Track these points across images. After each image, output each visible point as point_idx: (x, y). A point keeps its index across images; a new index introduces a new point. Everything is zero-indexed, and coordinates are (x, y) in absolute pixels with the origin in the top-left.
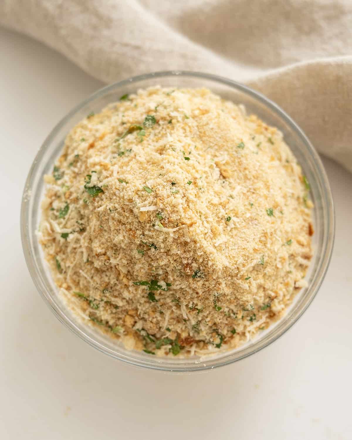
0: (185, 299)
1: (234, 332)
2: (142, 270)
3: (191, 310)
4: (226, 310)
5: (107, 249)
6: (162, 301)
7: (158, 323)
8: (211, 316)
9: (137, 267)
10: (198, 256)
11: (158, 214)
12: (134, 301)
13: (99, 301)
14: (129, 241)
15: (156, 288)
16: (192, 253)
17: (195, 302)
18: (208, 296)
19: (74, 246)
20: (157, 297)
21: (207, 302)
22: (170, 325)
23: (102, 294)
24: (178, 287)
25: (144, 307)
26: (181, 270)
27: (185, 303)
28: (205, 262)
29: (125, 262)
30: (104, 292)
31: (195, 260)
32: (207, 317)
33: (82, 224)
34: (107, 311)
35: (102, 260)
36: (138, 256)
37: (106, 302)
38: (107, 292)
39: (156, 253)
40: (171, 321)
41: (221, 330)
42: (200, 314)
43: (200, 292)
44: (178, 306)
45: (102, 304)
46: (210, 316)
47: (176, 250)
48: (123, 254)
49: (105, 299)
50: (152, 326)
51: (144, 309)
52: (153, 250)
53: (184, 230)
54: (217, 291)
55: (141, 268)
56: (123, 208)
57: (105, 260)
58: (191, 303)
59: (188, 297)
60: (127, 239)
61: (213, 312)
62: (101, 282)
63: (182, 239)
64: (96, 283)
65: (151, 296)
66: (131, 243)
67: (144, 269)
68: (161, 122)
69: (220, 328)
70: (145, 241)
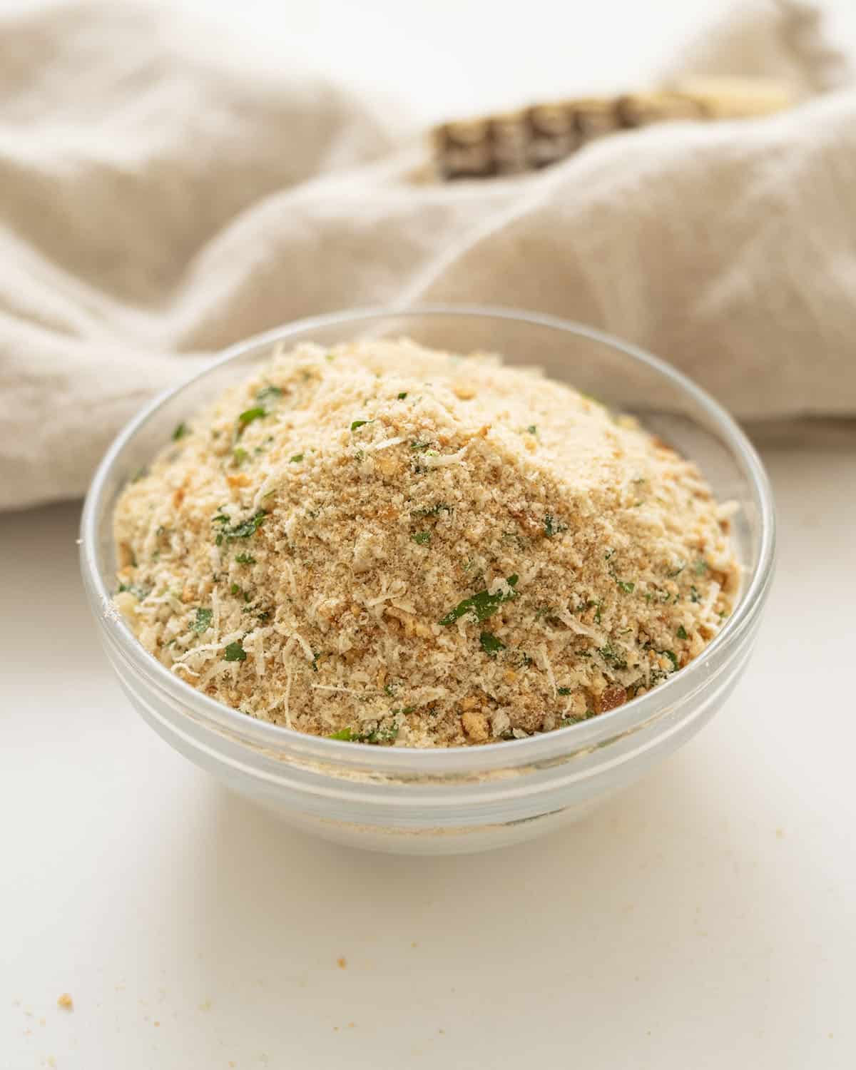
0: (559, 595)
1: (682, 634)
2: (445, 579)
3: (584, 613)
4: (642, 585)
5: (347, 591)
6: (515, 635)
7: (535, 687)
8: (625, 611)
9: (431, 579)
10: (532, 484)
11: (414, 444)
12: (461, 677)
13: (391, 717)
14: (388, 533)
15: (490, 607)
16: (518, 486)
17: (580, 588)
18: (596, 569)
19: (268, 655)
20: (501, 632)
21: (600, 581)
22: (562, 677)
23: (388, 700)
24: (534, 572)
25: (489, 676)
26: (517, 533)
27: (564, 604)
28: (553, 492)
29: (400, 584)
30: (390, 689)
31: (532, 497)
32: (619, 619)
33: (257, 606)
34: (418, 728)
35: (349, 621)
36: (420, 552)
37: (407, 712)
38: (395, 687)
39: (455, 520)
40: (558, 668)
41: (659, 636)
42: (603, 616)
43: (577, 560)
44: (555, 623)
45: (401, 718)
46: (623, 611)
47: (487, 493)
48: (388, 575)
49: (401, 705)
50: (528, 701)
51: (490, 676)
52: (444, 514)
53: (479, 448)
54: (605, 542)
55: (439, 574)
56: (334, 488)
57: (357, 616)
58: (575, 595)
59: (563, 586)
60: (380, 531)
61: (623, 600)
62: (371, 675)
63: (485, 467)
64: (361, 686)
65: (489, 642)
66: (392, 536)
67: (448, 575)
68: (291, 387)
69: (656, 634)
70: (419, 507)
